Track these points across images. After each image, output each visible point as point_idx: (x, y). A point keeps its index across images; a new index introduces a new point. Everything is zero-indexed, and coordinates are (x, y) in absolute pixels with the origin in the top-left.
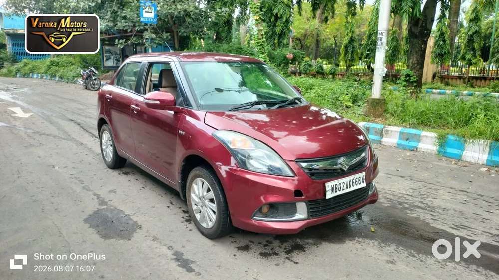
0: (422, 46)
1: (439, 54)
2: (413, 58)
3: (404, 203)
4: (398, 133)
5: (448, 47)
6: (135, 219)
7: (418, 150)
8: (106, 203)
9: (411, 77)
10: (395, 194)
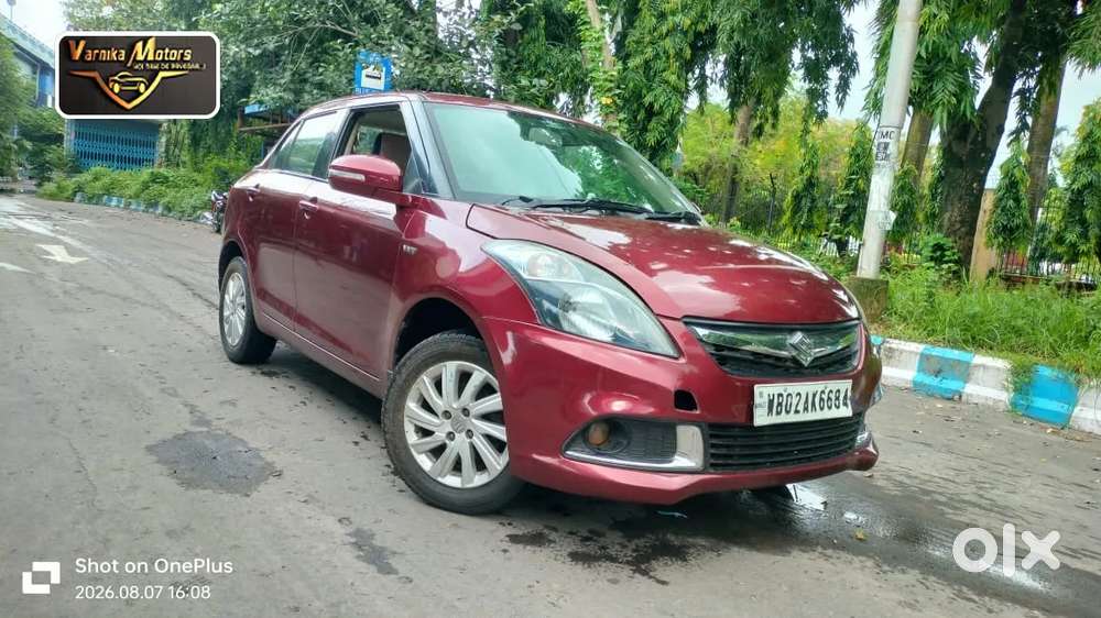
0: (975, 185)
1: (1005, 227)
2: (953, 211)
3: (934, 492)
4: (918, 357)
5: (1026, 214)
6: (270, 457)
7: (964, 398)
8: (207, 423)
9: (945, 250)
10: (913, 474)
